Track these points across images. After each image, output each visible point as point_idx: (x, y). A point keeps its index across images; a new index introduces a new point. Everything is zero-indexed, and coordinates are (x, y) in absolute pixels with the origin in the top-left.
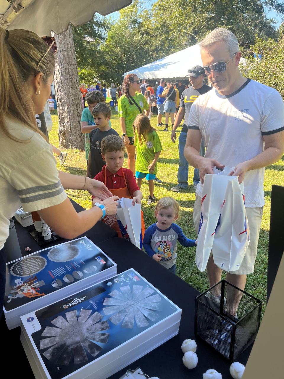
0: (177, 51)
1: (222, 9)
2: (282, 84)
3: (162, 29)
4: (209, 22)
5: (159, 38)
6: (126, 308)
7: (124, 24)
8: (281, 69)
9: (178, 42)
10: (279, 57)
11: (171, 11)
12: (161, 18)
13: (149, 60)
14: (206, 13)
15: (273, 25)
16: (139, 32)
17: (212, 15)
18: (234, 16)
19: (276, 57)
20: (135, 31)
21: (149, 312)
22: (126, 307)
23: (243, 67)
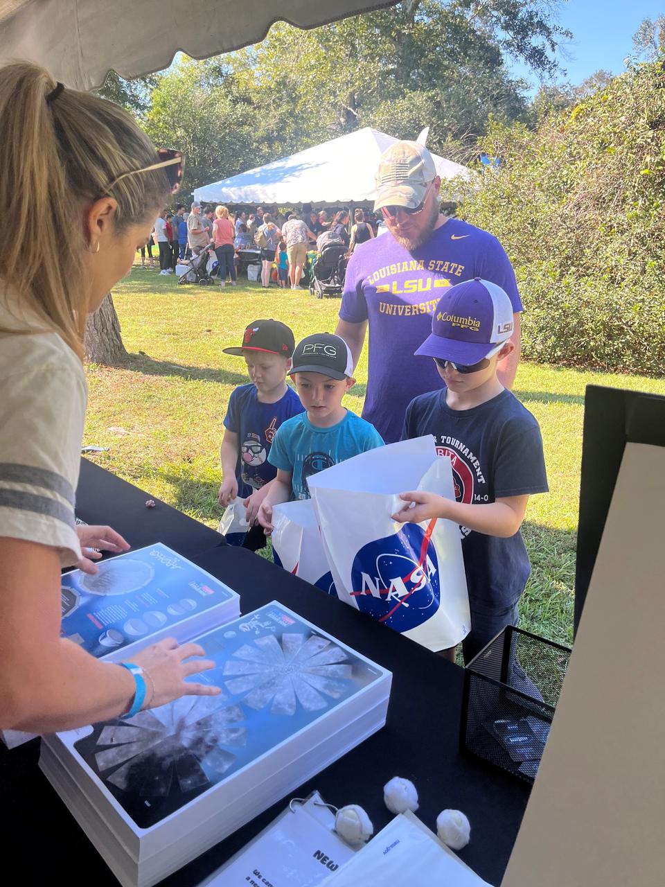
0: (313, 145)
1: (412, 53)
2: (547, 223)
3: (279, 92)
4: (384, 81)
5: (274, 112)
6: (274, 679)
7: (190, 76)
8: (543, 191)
9: (317, 124)
10: (539, 165)
11: (299, 52)
12: (275, 66)
13: (252, 160)
14: (379, 61)
15: (522, 93)
16: (227, 96)
17: (391, 67)
18: (438, 69)
19: (532, 164)
20: (217, 93)
21: (324, 682)
22: (274, 676)
23: (462, 183)
